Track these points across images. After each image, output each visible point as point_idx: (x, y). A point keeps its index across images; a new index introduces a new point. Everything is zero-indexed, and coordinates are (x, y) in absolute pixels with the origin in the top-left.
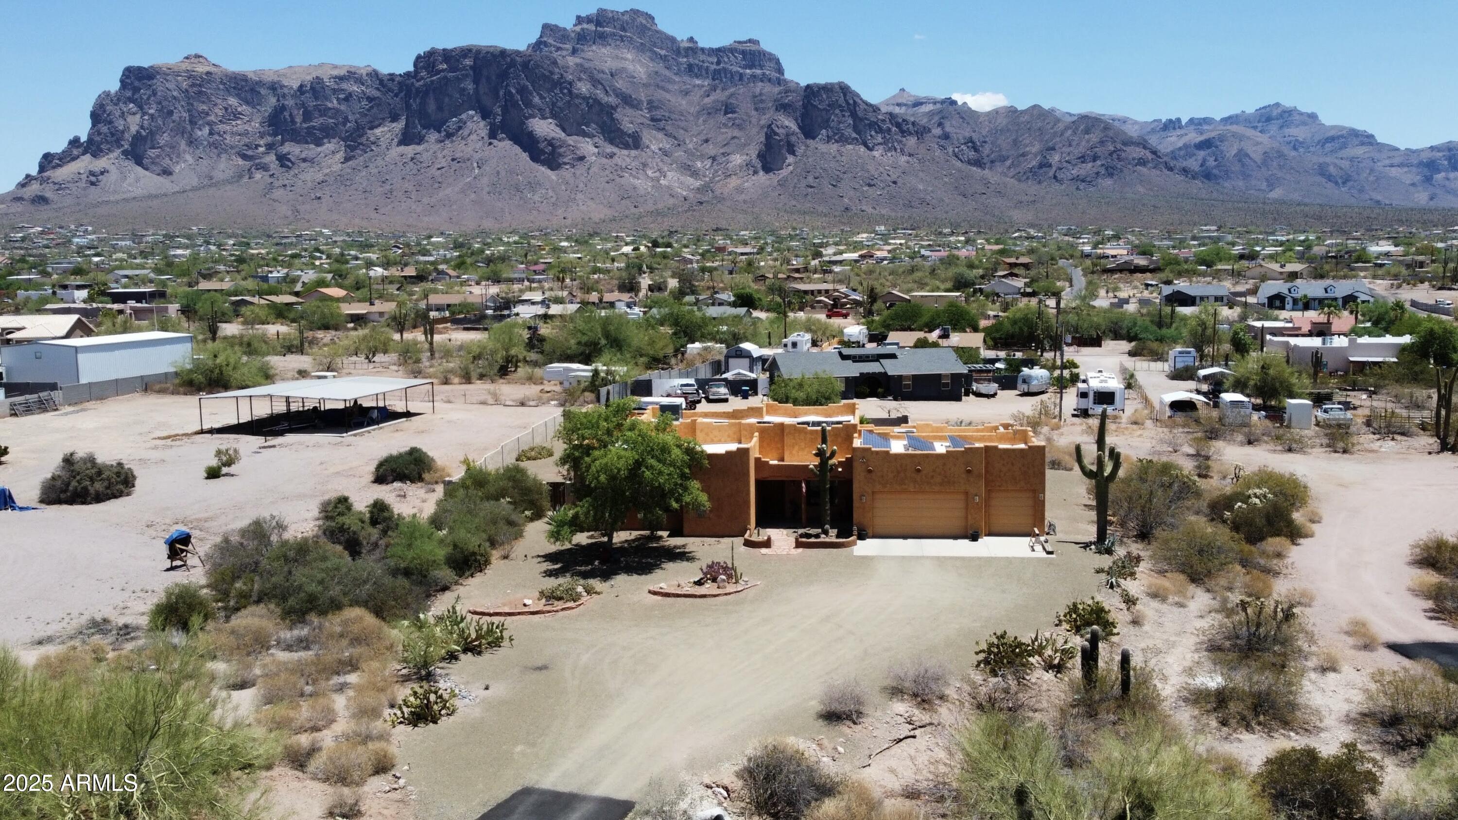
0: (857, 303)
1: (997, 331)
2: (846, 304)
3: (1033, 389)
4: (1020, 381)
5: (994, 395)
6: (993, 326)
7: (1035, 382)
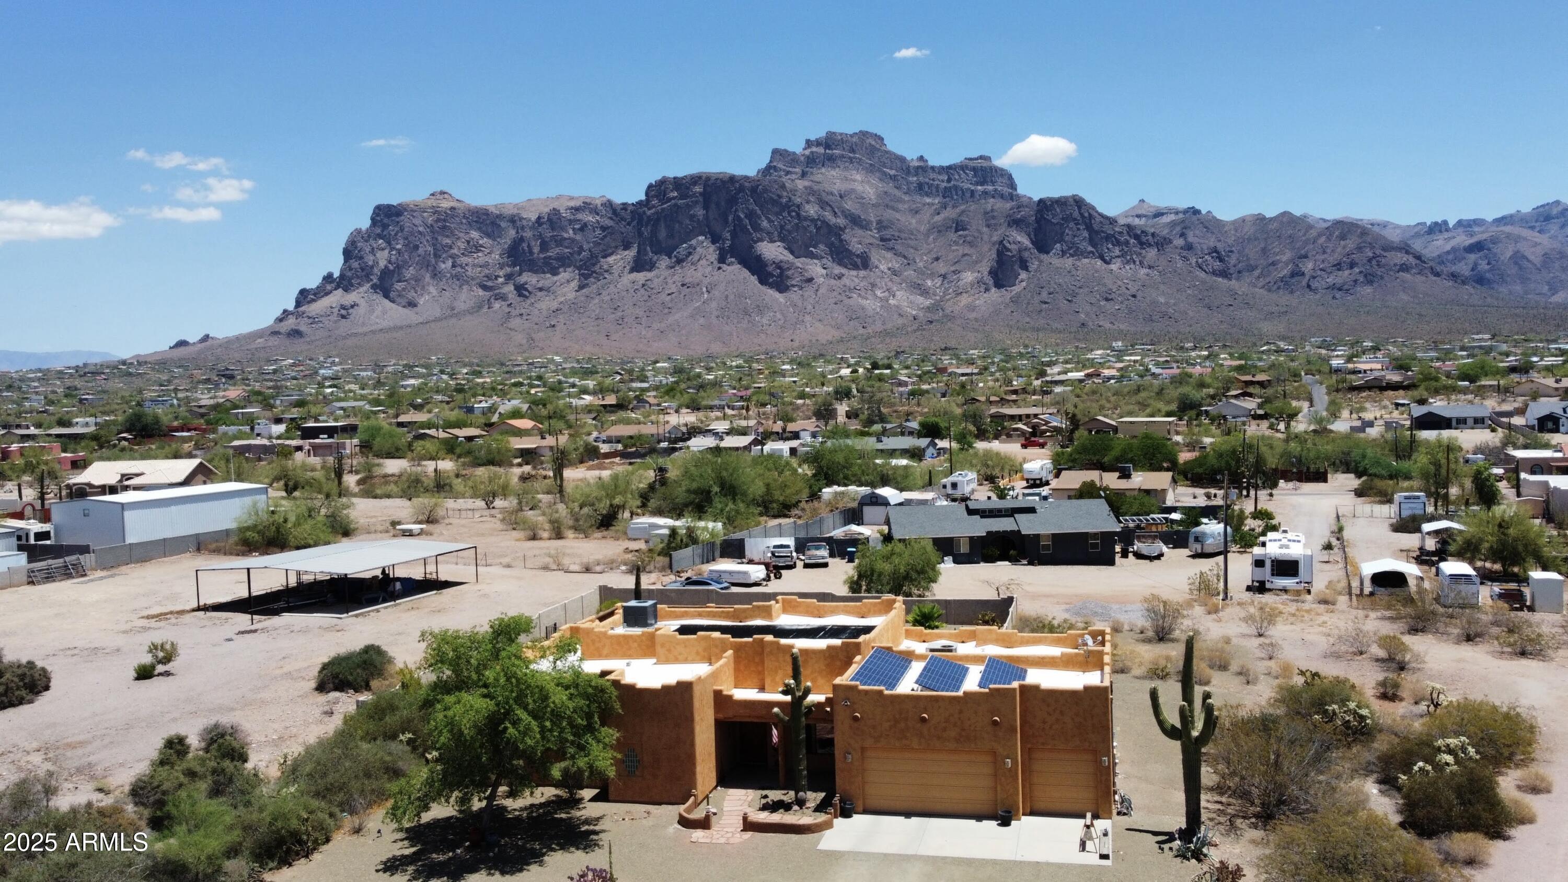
0: (1057, 430)
1: (1200, 465)
2: (1046, 431)
3: (1208, 550)
4: (1191, 539)
5: (1159, 556)
6: (1196, 460)
7: (1210, 541)
